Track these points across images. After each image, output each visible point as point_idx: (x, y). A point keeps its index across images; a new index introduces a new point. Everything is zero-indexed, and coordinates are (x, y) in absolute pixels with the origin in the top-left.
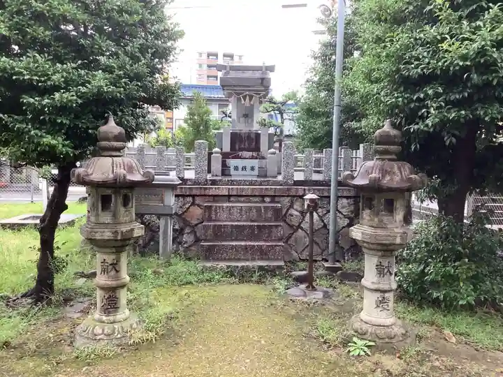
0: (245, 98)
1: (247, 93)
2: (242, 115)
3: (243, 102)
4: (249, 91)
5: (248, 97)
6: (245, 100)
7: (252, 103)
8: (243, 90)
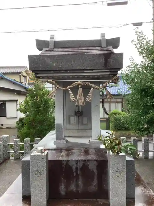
0: (75, 90)
1: (80, 82)
2: (73, 114)
3: (72, 98)
4: (83, 78)
5: (80, 90)
6: (75, 95)
7: (88, 99)
8: (73, 78)
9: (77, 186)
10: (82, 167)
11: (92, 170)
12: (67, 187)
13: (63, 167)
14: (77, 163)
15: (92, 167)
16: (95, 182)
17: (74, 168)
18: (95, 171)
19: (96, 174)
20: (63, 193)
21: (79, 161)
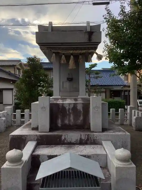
9: (69, 120)
10: (73, 108)
11: (79, 110)
12: (63, 121)
13: (60, 108)
14: (70, 105)
15: (80, 107)
16: (81, 118)
17: (67, 108)
18: (82, 110)
19: (82, 112)
20: (60, 125)
21: (71, 103)
